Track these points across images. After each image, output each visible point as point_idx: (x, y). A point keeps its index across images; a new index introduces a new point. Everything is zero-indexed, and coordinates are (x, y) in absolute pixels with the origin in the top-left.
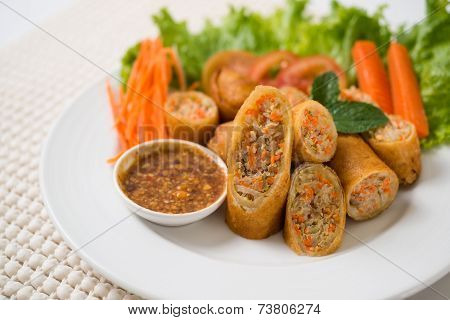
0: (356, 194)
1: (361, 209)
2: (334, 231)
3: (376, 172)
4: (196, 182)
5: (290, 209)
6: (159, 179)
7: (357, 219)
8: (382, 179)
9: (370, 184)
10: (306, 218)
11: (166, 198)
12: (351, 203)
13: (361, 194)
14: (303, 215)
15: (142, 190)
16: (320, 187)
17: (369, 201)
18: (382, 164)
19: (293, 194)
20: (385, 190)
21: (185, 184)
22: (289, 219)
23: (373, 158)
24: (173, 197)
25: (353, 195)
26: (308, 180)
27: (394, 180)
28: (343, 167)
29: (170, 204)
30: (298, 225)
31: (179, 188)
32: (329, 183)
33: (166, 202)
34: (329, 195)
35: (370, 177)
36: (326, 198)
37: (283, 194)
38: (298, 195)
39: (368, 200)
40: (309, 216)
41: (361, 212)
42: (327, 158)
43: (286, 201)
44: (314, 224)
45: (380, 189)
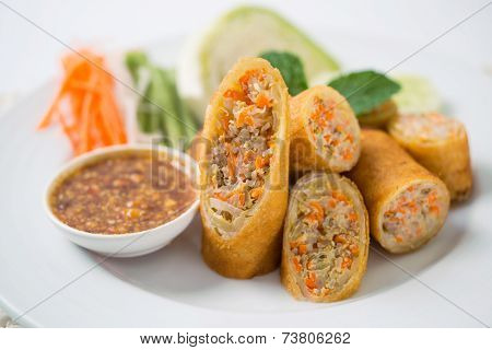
0: (390, 214)
1: (399, 236)
2: (349, 267)
3: (418, 181)
4: (155, 197)
5: (288, 236)
6: (102, 194)
7: (393, 251)
8: (426, 192)
9: (409, 200)
10: (309, 247)
11: (111, 218)
12: (384, 228)
13: (399, 215)
14: (306, 243)
15: (78, 208)
16: (333, 205)
17: (410, 225)
18: (424, 171)
19: (293, 214)
20: (431, 209)
21: (139, 198)
22: (286, 249)
23: (413, 164)
24: (121, 217)
25: (386, 215)
26: (315, 195)
27: (442, 193)
28: (372, 178)
29: (115, 225)
30: (299, 258)
31: (129, 204)
32: (346, 199)
33: (111, 222)
34: (346, 217)
35: (410, 189)
36: (341, 221)
37: (276, 214)
38: (301, 215)
39: (408, 222)
40: (315, 246)
41: (399, 240)
42: (347, 166)
43: (284, 223)
44: (323, 257)
45: (424, 206)
